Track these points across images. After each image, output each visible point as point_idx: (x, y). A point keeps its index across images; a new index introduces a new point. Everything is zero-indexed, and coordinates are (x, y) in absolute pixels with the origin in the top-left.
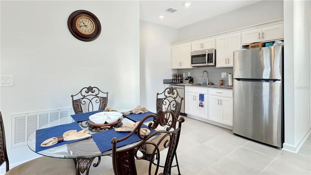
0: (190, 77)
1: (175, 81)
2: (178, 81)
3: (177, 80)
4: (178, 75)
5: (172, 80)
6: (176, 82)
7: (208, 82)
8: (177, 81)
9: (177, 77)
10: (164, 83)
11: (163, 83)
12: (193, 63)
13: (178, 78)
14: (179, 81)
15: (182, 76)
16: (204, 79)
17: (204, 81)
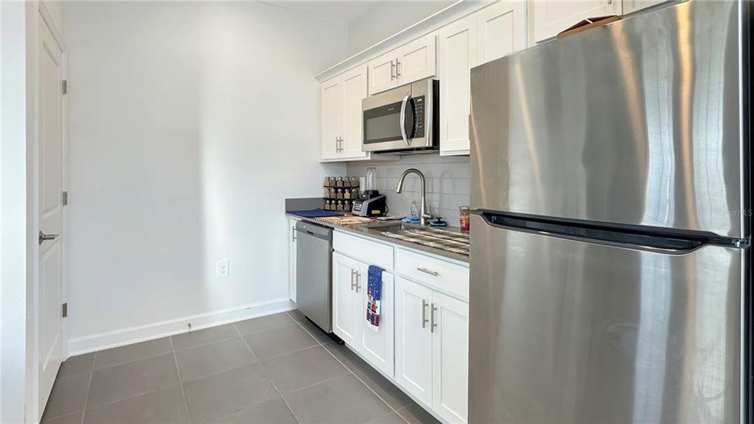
0: (375, 193)
1: (330, 203)
2: (340, 206)
3: (337, 201)
4: (340, 185)
5: (323, 202)
6: (333, 207)
7: (425, 213)
8: (337, 204)
9: (336, 192)
10: (288, 212)
11: (284, 212)
12: (368, 139)
13: (339, 196)
14: (343, 204)
15: (359, 187)
16: (414, 203)
17: (416, 210)
